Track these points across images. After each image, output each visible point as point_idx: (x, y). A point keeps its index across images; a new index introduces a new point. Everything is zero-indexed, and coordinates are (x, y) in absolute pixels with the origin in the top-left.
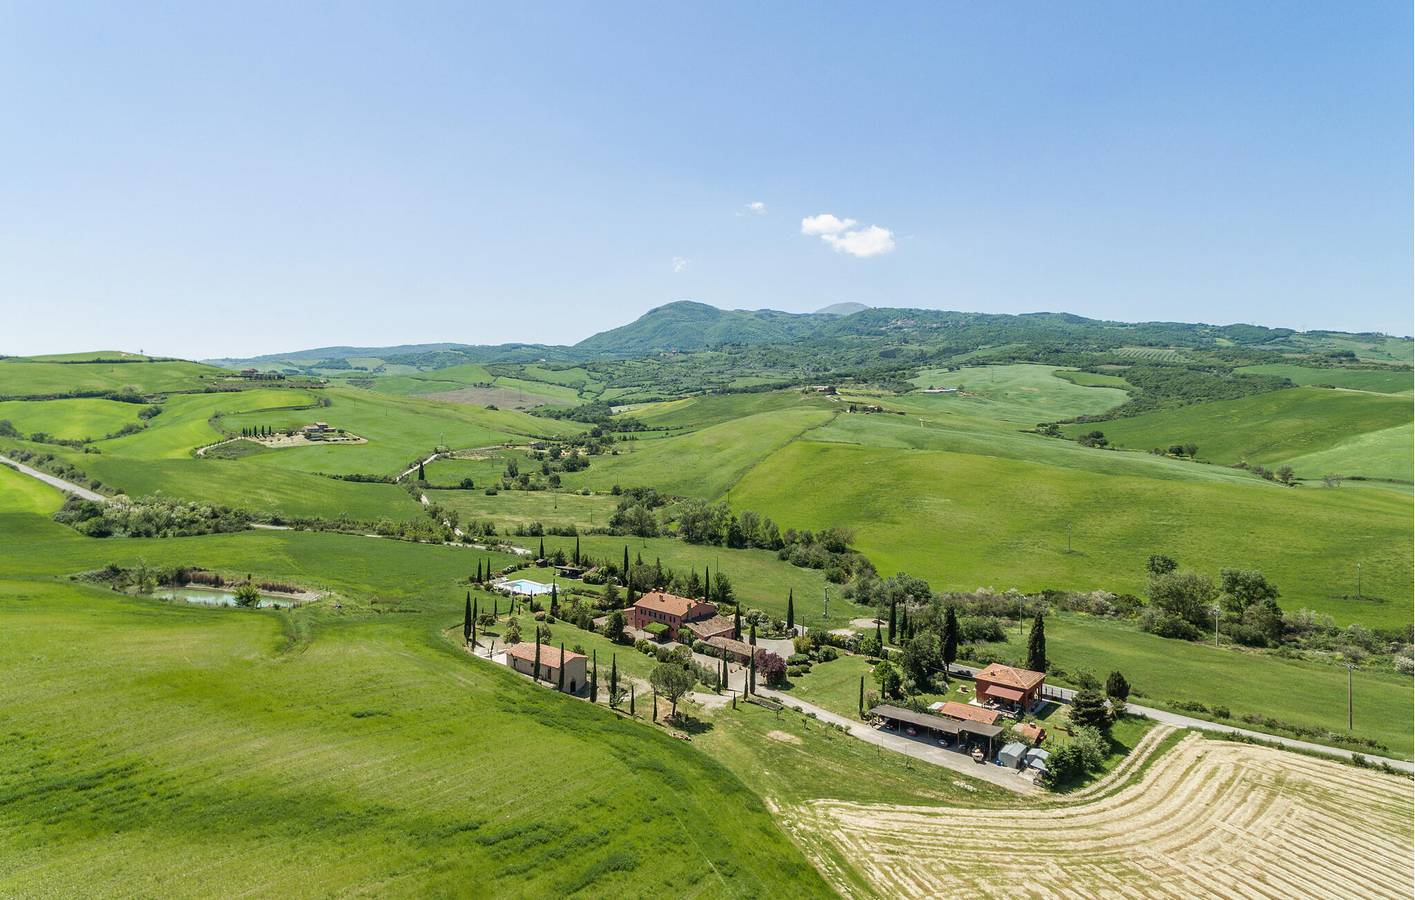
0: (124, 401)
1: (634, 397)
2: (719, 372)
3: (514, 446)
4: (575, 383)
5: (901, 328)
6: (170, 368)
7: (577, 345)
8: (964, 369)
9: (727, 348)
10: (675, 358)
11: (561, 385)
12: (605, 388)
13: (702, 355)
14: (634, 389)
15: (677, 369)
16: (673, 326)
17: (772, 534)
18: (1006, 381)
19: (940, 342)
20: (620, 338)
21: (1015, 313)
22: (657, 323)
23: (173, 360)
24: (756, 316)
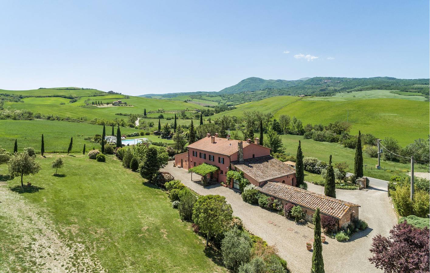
0: (67, 98)
1: (236, 104)
2: (264, 96)
3: (189, 110)
4: (217, 100)
5: (326, 83)
6: (88, 91)
7: (219, 92)
8: (353, 92)
9: (267, 90)
10: (250, 93)
11: (213, 101)
12: (227, 102)
13: (259, 92)
14: (236, 102)
15: (250, 96)
16: (249, 85)
17: (298, 127)
18: (371, 95)
19: (341, 86)
20: (233, 89)
21: (368, 78)
22: (243, 84)
23: (89, 89)
24: (276, 81)
